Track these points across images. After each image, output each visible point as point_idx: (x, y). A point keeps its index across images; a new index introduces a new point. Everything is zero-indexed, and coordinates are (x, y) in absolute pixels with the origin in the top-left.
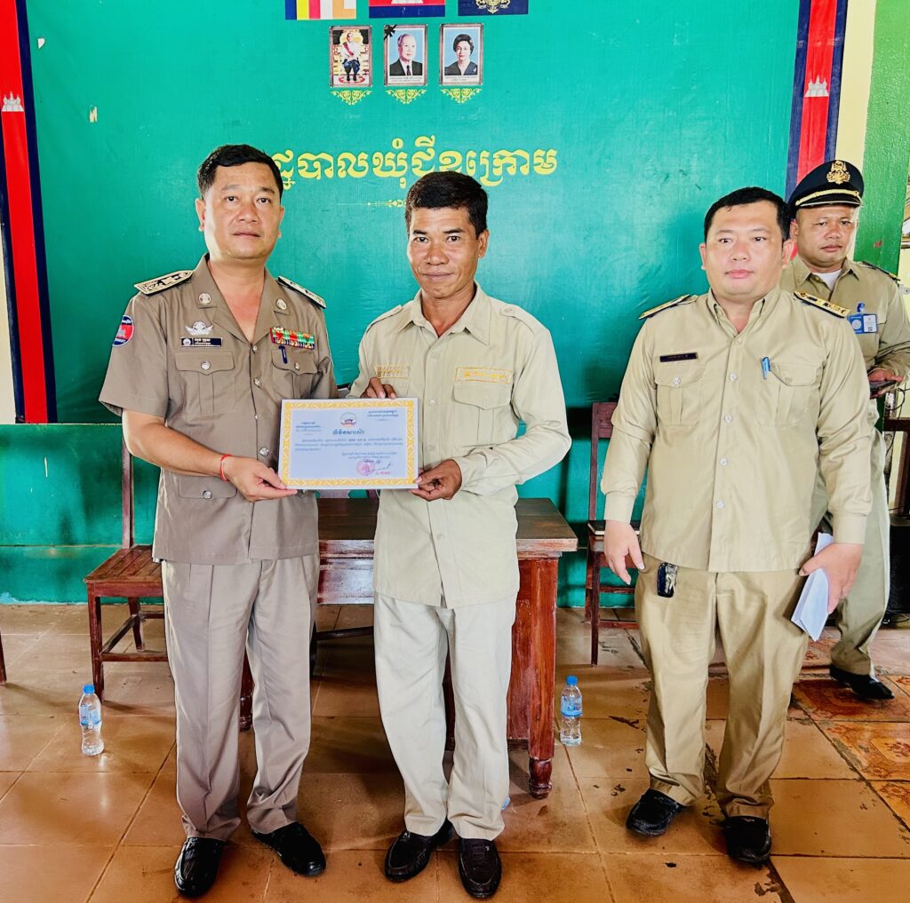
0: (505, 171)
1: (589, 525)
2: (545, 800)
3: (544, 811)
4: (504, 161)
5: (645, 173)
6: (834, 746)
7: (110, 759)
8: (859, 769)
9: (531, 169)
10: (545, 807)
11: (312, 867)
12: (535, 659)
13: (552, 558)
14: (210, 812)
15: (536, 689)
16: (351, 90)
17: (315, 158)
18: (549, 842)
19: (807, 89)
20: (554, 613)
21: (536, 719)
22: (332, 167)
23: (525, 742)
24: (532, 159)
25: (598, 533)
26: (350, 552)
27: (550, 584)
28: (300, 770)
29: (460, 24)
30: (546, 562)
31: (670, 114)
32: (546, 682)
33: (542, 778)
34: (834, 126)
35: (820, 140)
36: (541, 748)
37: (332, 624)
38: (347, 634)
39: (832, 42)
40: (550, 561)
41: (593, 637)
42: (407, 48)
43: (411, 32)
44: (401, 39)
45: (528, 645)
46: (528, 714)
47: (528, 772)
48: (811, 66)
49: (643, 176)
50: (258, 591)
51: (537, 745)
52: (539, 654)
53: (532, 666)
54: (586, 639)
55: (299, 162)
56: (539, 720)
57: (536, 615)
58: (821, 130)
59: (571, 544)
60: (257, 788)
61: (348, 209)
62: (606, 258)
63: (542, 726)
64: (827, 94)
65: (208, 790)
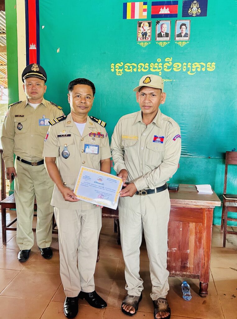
0: (196, 69)
2: (204, 298)
4: (196, 66)
9: (206, 69)
10: (205, 301)
12: (203, 245)
15: (203, 257)
16: (144, 42)
17: (130, 65)
18: (206, 315)
20: (211, 229)
21: (203, 267)
22: (136, 68)
23: (198, 276)
24: (206, 66)
25: (227, 199)
27: (210, 218)
29: (183, 20)
32: (207, 254)
33: (204, 290)
40: (210, 209)
41: (224, 237)
42: (164, 28)
43: (165, 23)
45: (201, 240)
46: (200, 265)
51: (203, 278)
53: (202, 248)
54: (221, 238)
55: (125, 66)
59: (218, 204)
63: (205, 270)
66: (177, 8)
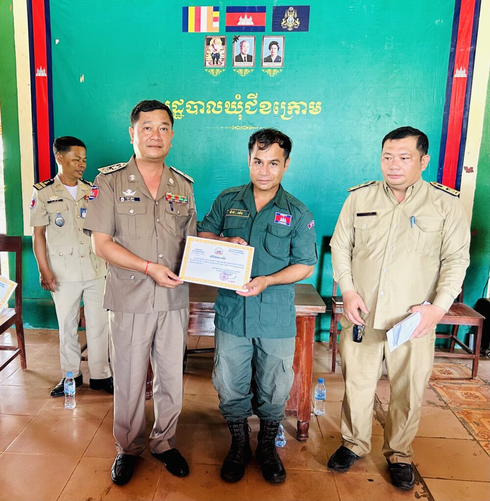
0: (294, 112)
1: (333, 299)
2: (304, 443)
3: (304, 449)
4: (294, 107)
5: (368, 115)
6: (460, 421)
7: (79, 412)
8: (473, 434)
9: (308, 111)
10: (305, 446)
11: (182, 472)
12: (302, 368)
13: (312, 316)
14: (130, 442)
15: (302, 384)
16: (215, 69)
17: (195, 103)
18: (306, 465)
19: (455, 73)
20: (313, 345)
21: (301, 400)
22: (204, 108)
23: (295, 412)
24: (308, 106)
25: (337, 303)
26: (207, 309)
27: (311, 329)
28: (177, 421)
29: (273, 36)
30: (310, 318)
31: (382, 85)
32: (307, 381)
33: (303, 431)
34: (469, 93)
35: (461, 100)
36: (304, 415)
37: (195, 346)
38: (203, 351)
39: (469, 49)
40: (311, 317)
41: (333, 358)
42: (245, 48)
43: (246, 39)
44: (242, 43)
45: (299, 361)
46: (297, 397)
47: (296, 428)
48: (458, 62)
49: (366, 116)
50: (157, 327)
51: (301, 414)
52: (304, 366)
53: (300, 372)
54: (329, 359)
55: (187, 105)
56: (303, 401)
57: (303, 346)
58: (462, 95)
59: (322, 309)
60: (155, 429)
61: (211, 130)
62: (346, 159)
63: (304, 404)
64: (466, 76)
65: (129, 429)
66: (264, 18)
